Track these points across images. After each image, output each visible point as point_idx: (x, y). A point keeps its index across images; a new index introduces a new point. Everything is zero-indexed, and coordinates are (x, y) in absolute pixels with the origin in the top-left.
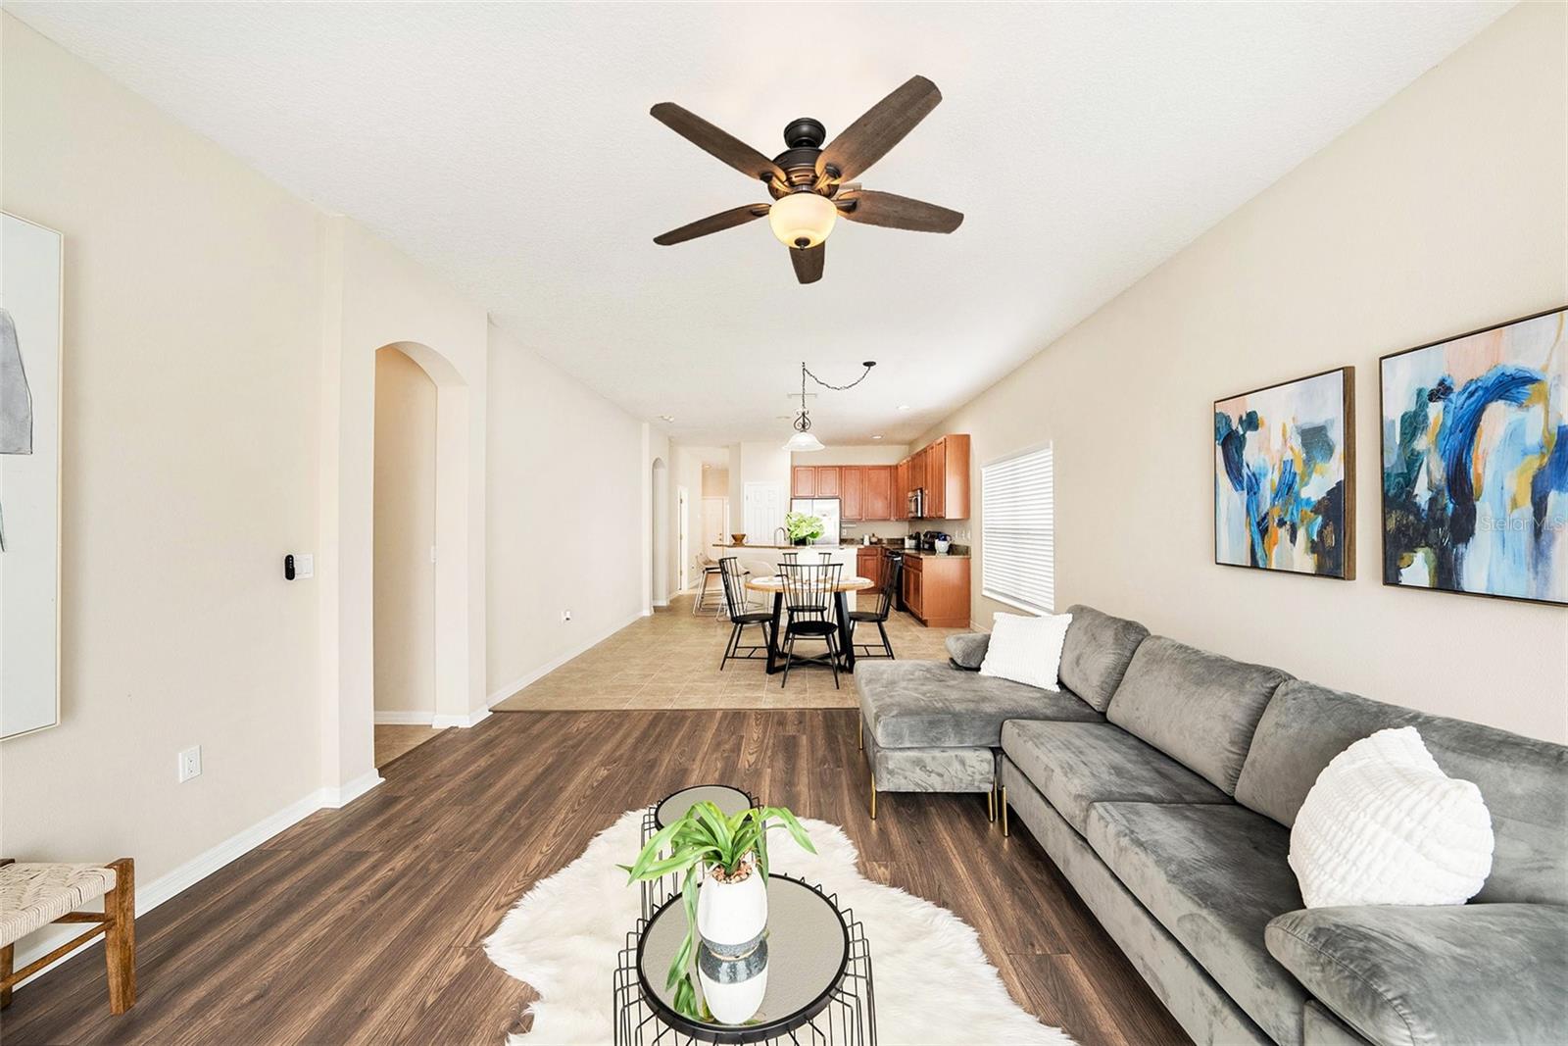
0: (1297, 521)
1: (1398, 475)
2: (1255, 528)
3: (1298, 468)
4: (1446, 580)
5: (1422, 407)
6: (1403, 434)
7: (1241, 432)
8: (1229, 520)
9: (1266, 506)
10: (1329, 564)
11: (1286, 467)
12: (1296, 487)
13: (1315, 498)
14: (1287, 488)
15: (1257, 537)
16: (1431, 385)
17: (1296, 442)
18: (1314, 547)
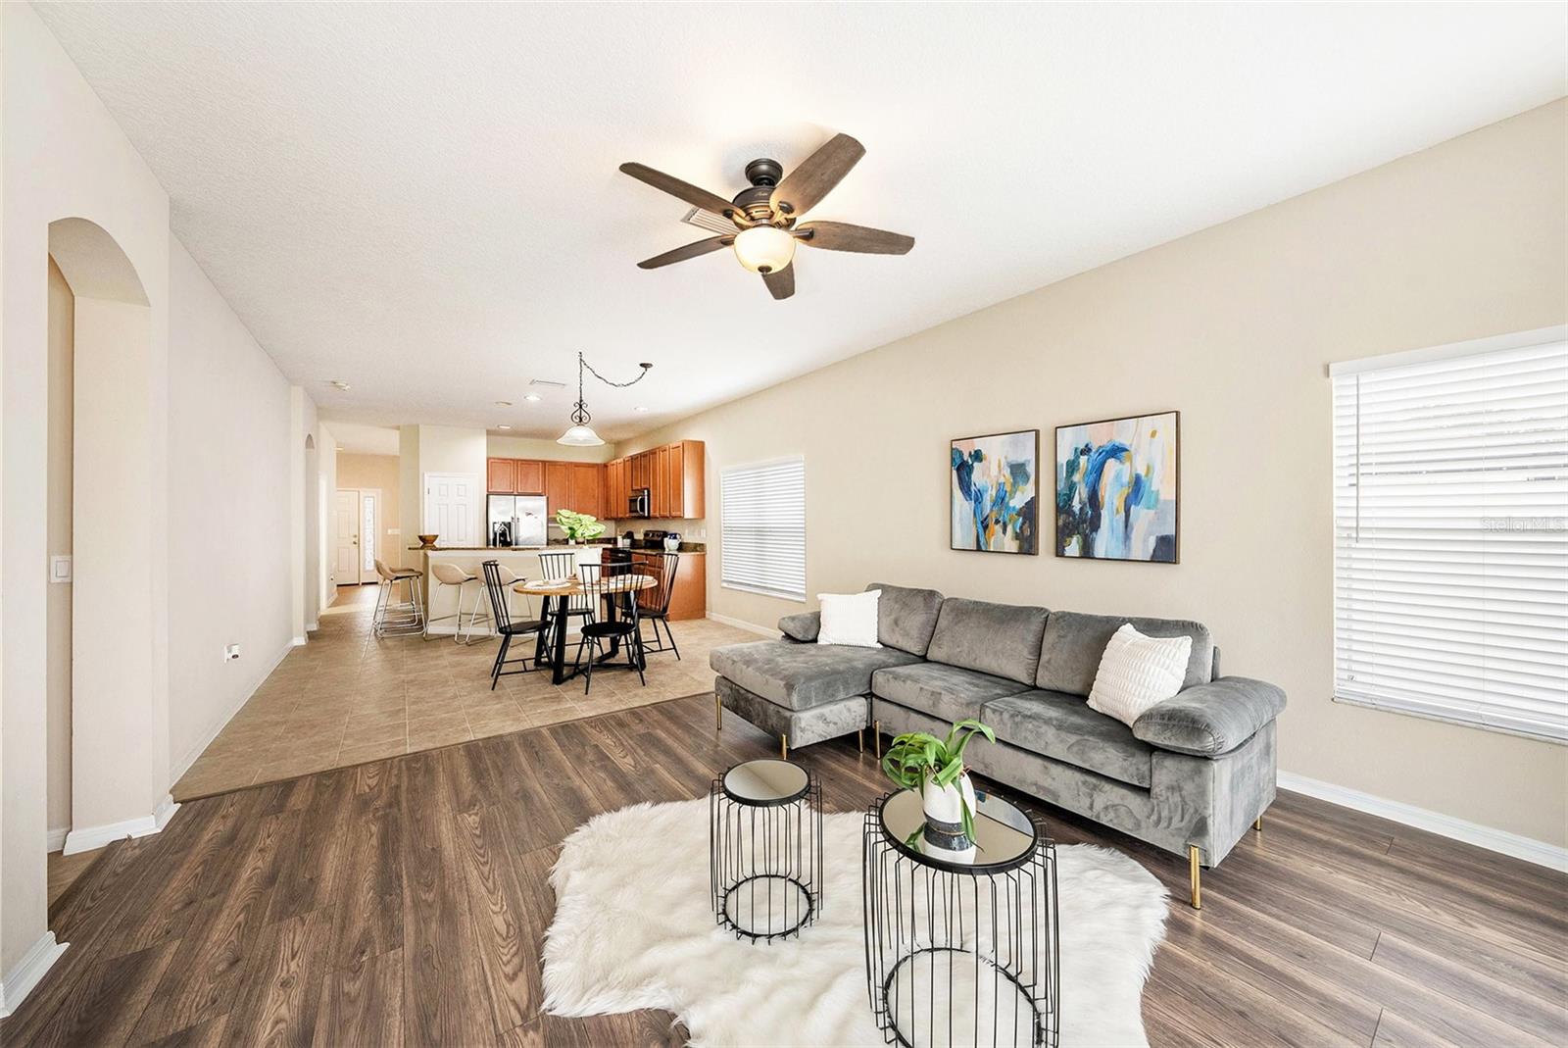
0: (1007, 520)
1: (1065, 495)
2: (980, 525)
3: (1008, 488)
4: (1087, 553)
5: (1077, 457)
6: (1067, 472)
7: (970, 463)
8: (961, 519)
9: (987, 511)
10: (1026, 546)
11: (1000, 486)
12: (1007, 499)
13: (1018, 507)
14: (1001, 500)
15: (981, 531)
16: (1082, 446)
17: (1007, 472)
18: (1017, 536)
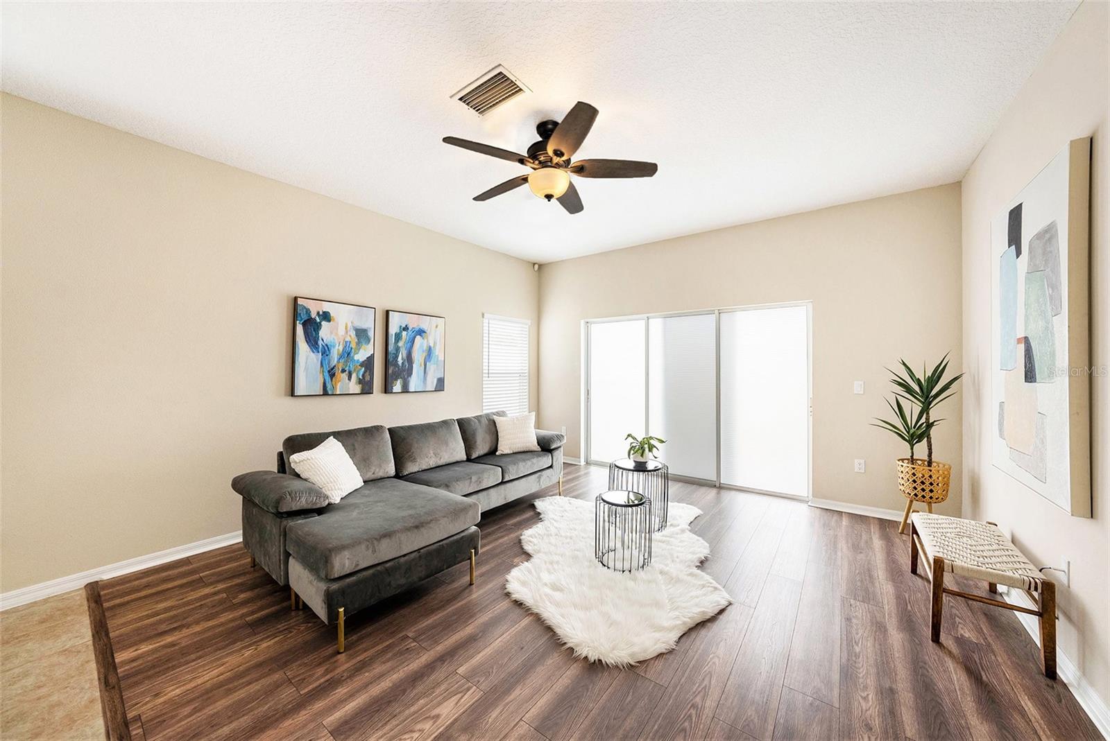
0: (352, 370)
1: (394, 354)
2: (326, 374)
3: (353, 345)
4: (405, 390)
5: (401, 332)
6: (395, 340)
7: (318, 321)
8: (306, 369)
9: (334, 362)
10: (367, 388)
11: (347, 344)
12: (352, 355)
13: (361, 360)
14: (347, 354)
15: (328, 378)
16: (404, 326)
17: (353, 333)
18: (360, 382)
